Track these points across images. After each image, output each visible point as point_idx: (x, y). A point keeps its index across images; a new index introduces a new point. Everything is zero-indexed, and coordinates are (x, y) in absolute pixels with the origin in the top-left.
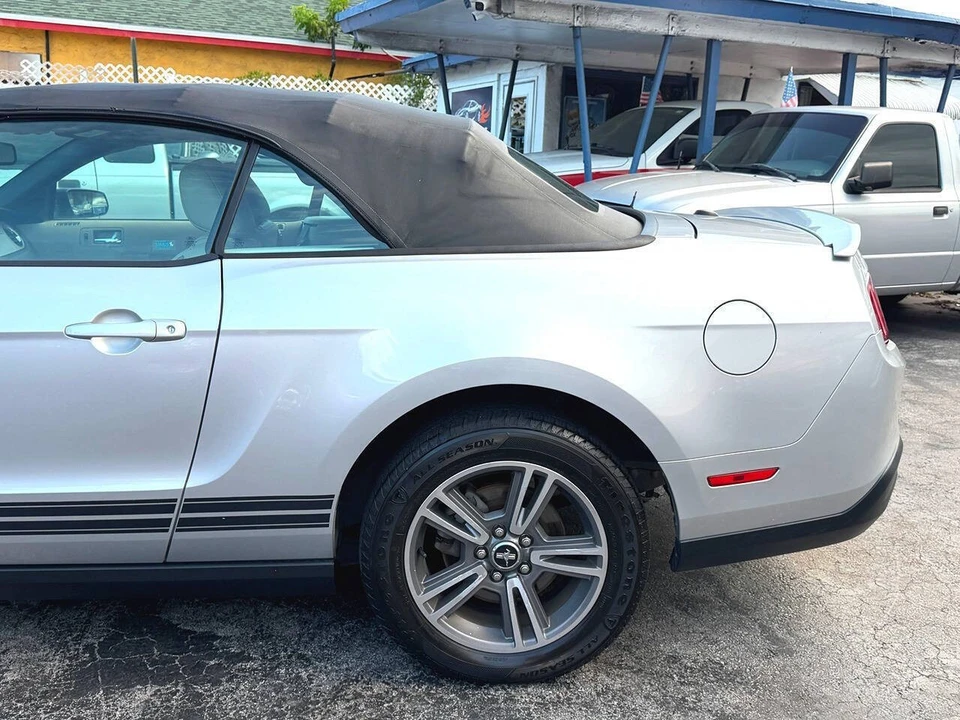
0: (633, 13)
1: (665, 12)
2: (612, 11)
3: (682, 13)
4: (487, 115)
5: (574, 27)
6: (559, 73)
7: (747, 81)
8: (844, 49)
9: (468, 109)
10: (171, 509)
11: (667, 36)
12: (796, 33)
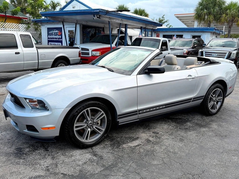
0: (117, 19)
1: (121, 19)
2: (114, 19)
3: (123, 19)
4: (61, 33)
5: (109, 22)
6: (82, 26)
7: (112, 29)
8: (141, 26)
9: (54, 32)
10: (191, 99)
11: (121, 23)
12: (136, 23)
